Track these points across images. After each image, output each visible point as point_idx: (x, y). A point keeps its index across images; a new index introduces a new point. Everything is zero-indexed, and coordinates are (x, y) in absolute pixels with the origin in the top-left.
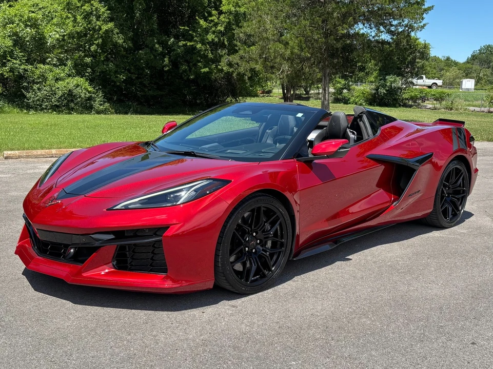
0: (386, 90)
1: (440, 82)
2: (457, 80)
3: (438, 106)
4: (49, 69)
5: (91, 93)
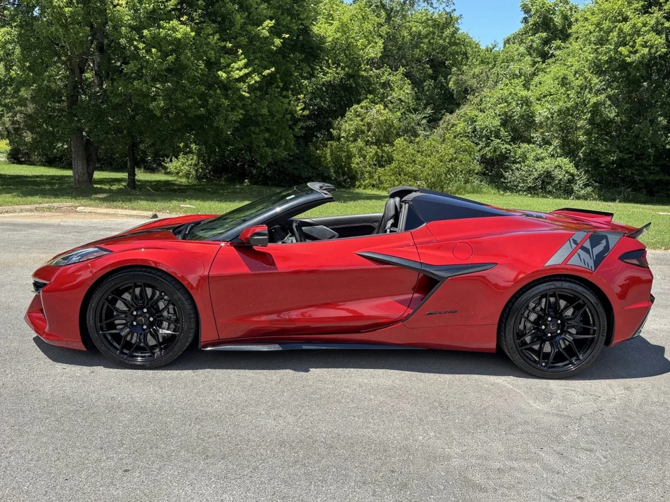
4: (532, 148)
5: (572, 175)
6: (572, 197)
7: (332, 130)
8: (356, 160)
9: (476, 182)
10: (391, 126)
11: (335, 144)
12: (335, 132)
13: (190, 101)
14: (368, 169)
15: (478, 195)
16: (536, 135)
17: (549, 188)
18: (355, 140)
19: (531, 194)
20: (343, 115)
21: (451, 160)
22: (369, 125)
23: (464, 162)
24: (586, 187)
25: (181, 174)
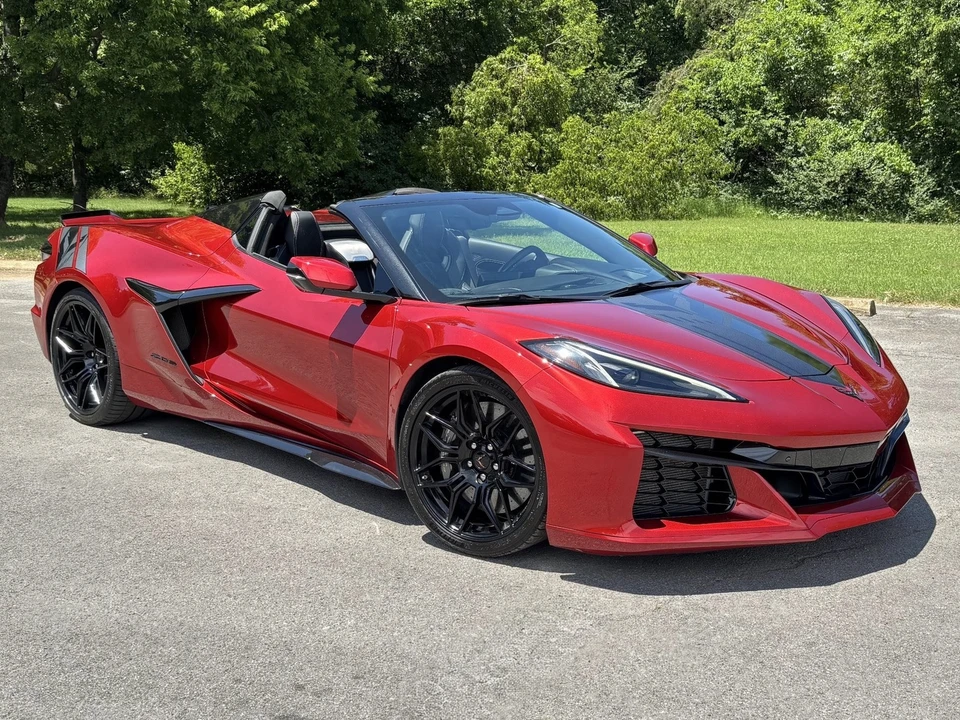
4: (828, 125)
5: (907, 175)
6: (907, 218)
7: (448, 107)
8: (492, 160)
9: (725, 196)
10: (557, 94)
11: (451, 130)
12: (453, 110)
13: (156, 65)
14: (514, 176)
15: (727, 220)
17: (863, 202)
18: (490, 123)
19: (827, 213)
20: (468, 79)
21: (671, 154)
22: (515, 94)
23: (697, 157)
24: (932, 197)
25: (181, 197)
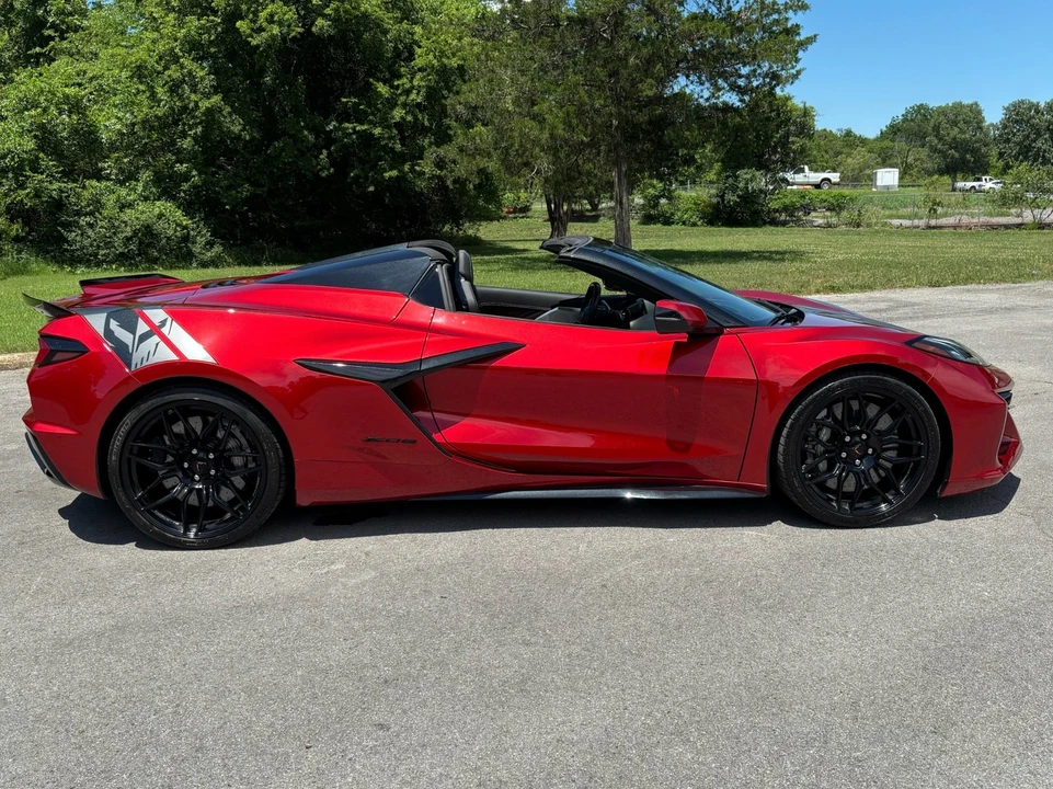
0: (739, 196)
1: (835, 177)
2: (868, 172)
3: (834, 220)
4: (107, 187)
5: (186, 228)
6: (194, 265)
16: (107, 166)
17: (154, 252)
24: (211, 246)
